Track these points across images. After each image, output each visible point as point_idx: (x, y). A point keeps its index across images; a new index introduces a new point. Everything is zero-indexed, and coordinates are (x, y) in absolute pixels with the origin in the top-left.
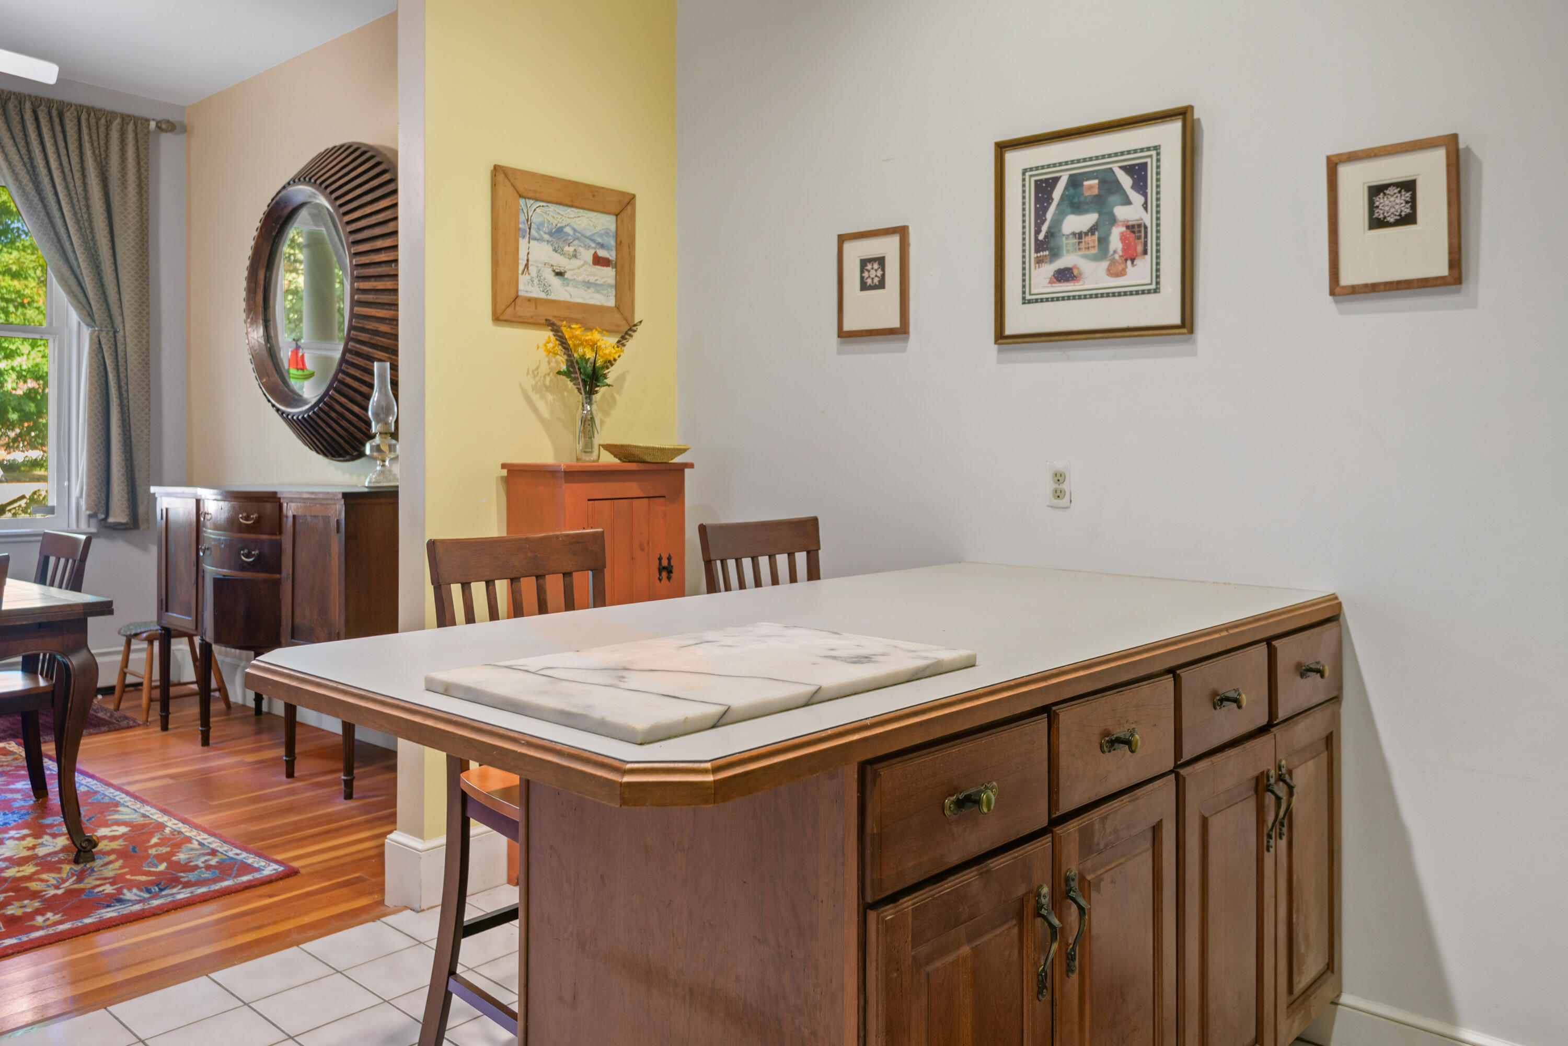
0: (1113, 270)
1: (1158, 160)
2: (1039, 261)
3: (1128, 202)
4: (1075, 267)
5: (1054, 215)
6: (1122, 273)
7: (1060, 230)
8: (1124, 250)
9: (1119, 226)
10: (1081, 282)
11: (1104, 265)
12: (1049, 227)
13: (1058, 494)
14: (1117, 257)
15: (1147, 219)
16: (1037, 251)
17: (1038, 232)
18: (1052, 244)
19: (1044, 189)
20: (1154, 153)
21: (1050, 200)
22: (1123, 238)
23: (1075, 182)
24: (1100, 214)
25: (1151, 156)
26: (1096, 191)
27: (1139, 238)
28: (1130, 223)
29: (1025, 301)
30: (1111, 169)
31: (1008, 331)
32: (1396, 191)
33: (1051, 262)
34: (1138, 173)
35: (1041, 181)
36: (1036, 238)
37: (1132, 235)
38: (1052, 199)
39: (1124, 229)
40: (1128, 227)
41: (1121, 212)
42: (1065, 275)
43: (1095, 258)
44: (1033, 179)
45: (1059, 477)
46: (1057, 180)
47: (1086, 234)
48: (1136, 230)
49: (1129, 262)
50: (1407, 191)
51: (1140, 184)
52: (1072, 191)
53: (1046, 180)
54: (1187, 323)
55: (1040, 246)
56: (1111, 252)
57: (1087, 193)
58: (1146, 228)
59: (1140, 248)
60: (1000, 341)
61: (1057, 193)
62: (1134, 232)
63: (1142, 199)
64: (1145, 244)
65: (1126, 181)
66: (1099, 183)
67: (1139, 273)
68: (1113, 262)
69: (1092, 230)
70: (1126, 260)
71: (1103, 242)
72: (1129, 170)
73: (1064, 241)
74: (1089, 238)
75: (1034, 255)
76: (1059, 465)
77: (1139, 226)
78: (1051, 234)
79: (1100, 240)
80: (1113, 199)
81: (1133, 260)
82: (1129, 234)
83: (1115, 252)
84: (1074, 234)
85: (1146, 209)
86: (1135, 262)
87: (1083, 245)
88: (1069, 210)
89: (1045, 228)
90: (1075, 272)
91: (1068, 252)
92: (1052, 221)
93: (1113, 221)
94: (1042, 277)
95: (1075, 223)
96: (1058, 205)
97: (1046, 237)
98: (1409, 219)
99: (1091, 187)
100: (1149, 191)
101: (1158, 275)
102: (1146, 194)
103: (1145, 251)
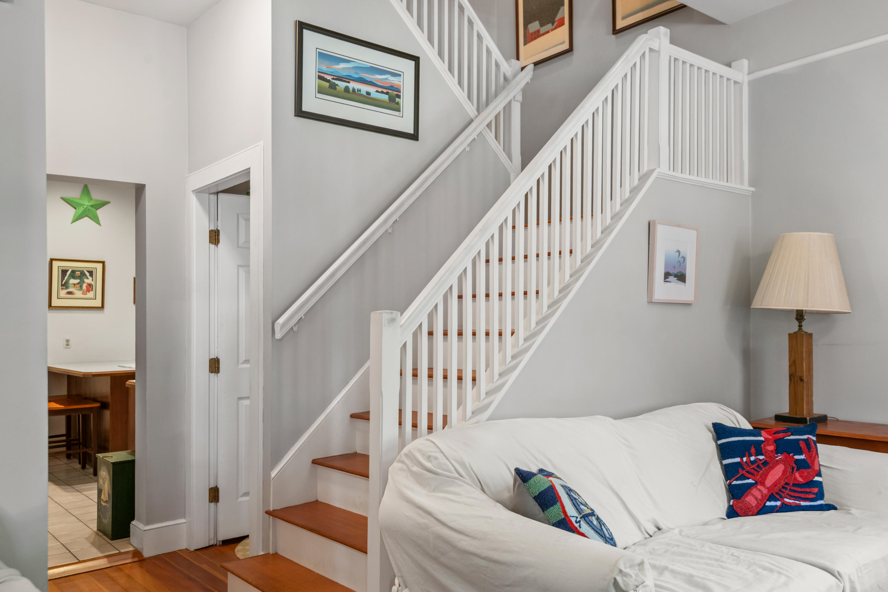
0: (84, 293)
1: (96, 271)
2: (62, 289)
3: (88, 278)
4: (73, 291)
5: (67, 279)
6: (86, 294)
7: (69, 282)
8: (86, 289)
10: (75, 295)
11: (81, 292)
12: (66, 281)
13: (67, 345)
14: (85, 290)
15: (93, 283)
16: (62, 286)
17: (62, 281)
18: (66, 285)
19: (64, 272)
21: (66, 275)
22: (86, 286)
23: (73, 272)
24: (80, 280)
25: (94, 270)
26: (79, 275)
28: (89, 283)
29: (58, 298)
30: (84, 271)
31: (53, 305)
33: (66, 289)
34: (91, 273)
35: (63, 270)
36: (61, 283)
38: (67, 275)
39: (87, 284)
40: (88, 284)
41: (86, 280)
42: (70, 293)
43: (79, 290)
44: (61, 269)
45: (68, 341)
46: (68, 271)
47: (76, 284)
48: (90, 286)
49: (88, 292)
52: (72, 273)
53: (65, 270)
54: (103, 307)
55: (62, 285)
57: (77, 275)
58: (92, 285)
59: (91, 289)
60: (50, 308)
61: (68, 273)
63: (92, 279)
64: (92, 289)
65: (88, 274)
66: (80, 273)
67: (91, 294)
69: (78, 284)
70: (87, 291)
71: (81, 287)
72: (88, 272)
73: (70, 285)
74: (77, 285)
75: (61, 287)
76: (68, 338)
77: (91, 284)
78: (66, 283)
79: (80, 286)
80: (84, 277)
81: (89, 292)
82: (88, 286)
83: (84, 289)
84: (73, 284)
86: (90, 292)
87: (75, 287)
88: (71, 278)
89: (64, 281)
90: (73, 293)
91: (71, 288)
92: (66, 280)
93: (84, 282)
94: (63, 293)
95: (72, 281)
96: (69, 276)
97: (65, 283)
99: (78, 274)
101: (96, 296)
102: (92, 278)
103: (92, 290)
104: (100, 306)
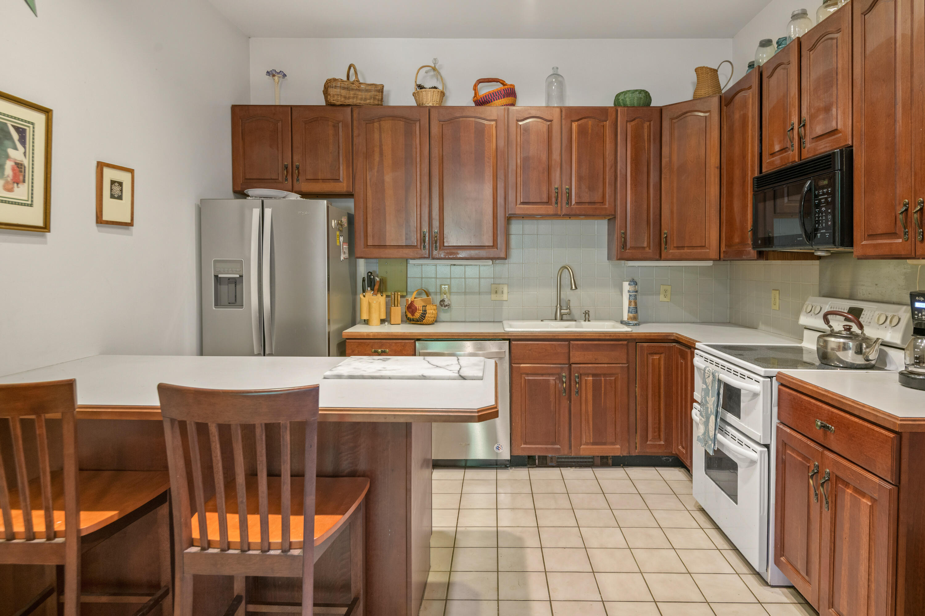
0: (6, 187)
1: (33, 131)
3: (16, 148)
6: (11, 190)
8: (13, 175)
9: (10, 161)
11: (2, 182)
14: (9, 179)
15: (26, 162)
20: (31, 126)
22: (13, 170)
25: (29, 127)
27: (21, 172)
28: (17, 161)
30: (7, 123)
32: (118, 185)
34: (21, 132)
37: (18, 169)
39: (14, 163)
41: (11, 152)
49: (15, 185)
50: (121, 186)
51: (23, 140)
54: (46, 227)
56: (6, 176)
58: (25, 167)
59: (21, 178)
62: (18, 167)
63: (23, 150)
64: (24, 177)
65: (15, 136)
67: (21, 192)
68: (7, 183)
70: (14, 183)
72: (17, 129)
77: (21, 165)
80: (7, 143)
81: (18, 184)
82: (16, 167)
83: (8, 176)
85: (25, 155)
86: (19, 185)
93: (8, 157)
98: (120, 198)
100: (27, 146)
101: (32, 197)
102: (25, 147)
103: (24, 181)
104: (41, 223)
